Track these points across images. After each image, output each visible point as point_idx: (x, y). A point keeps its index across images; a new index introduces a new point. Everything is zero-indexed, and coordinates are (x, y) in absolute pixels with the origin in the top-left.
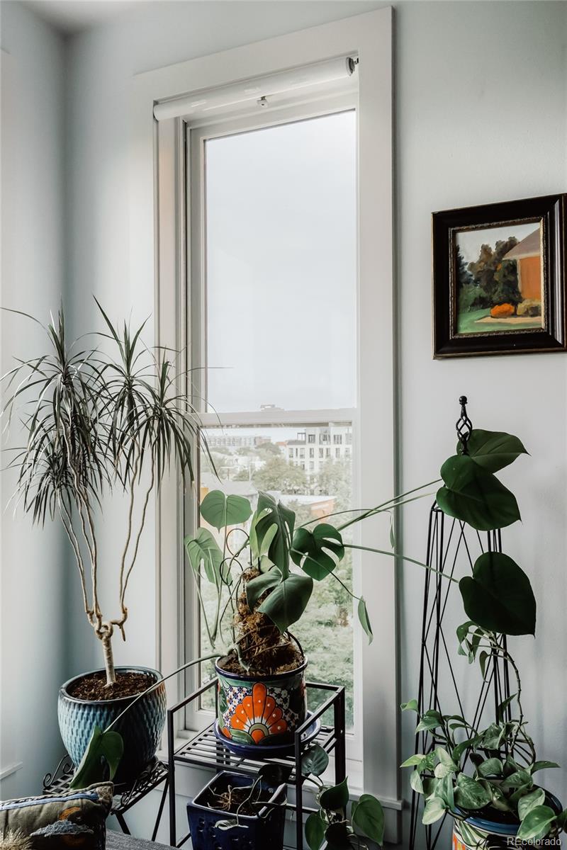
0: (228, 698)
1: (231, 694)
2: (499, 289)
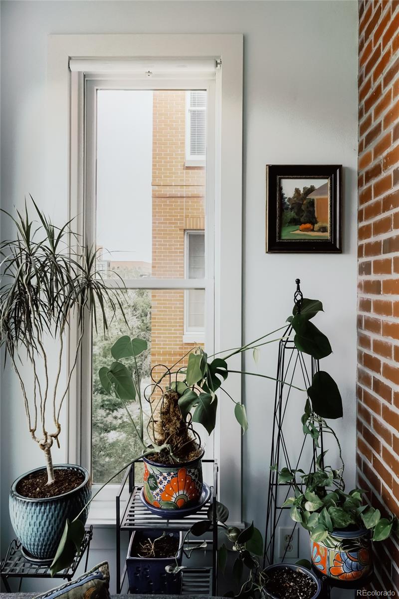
0: (158, 481)
2: (305, 215)
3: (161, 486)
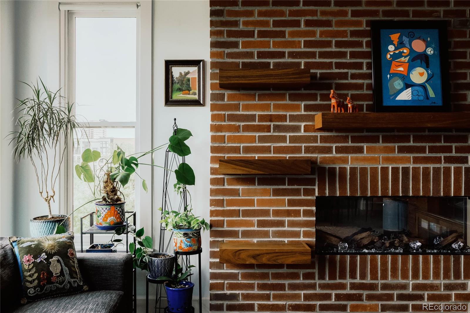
0: (101, 213)
1: (103, 211)
2: (185, 86)
3: (102, 215)
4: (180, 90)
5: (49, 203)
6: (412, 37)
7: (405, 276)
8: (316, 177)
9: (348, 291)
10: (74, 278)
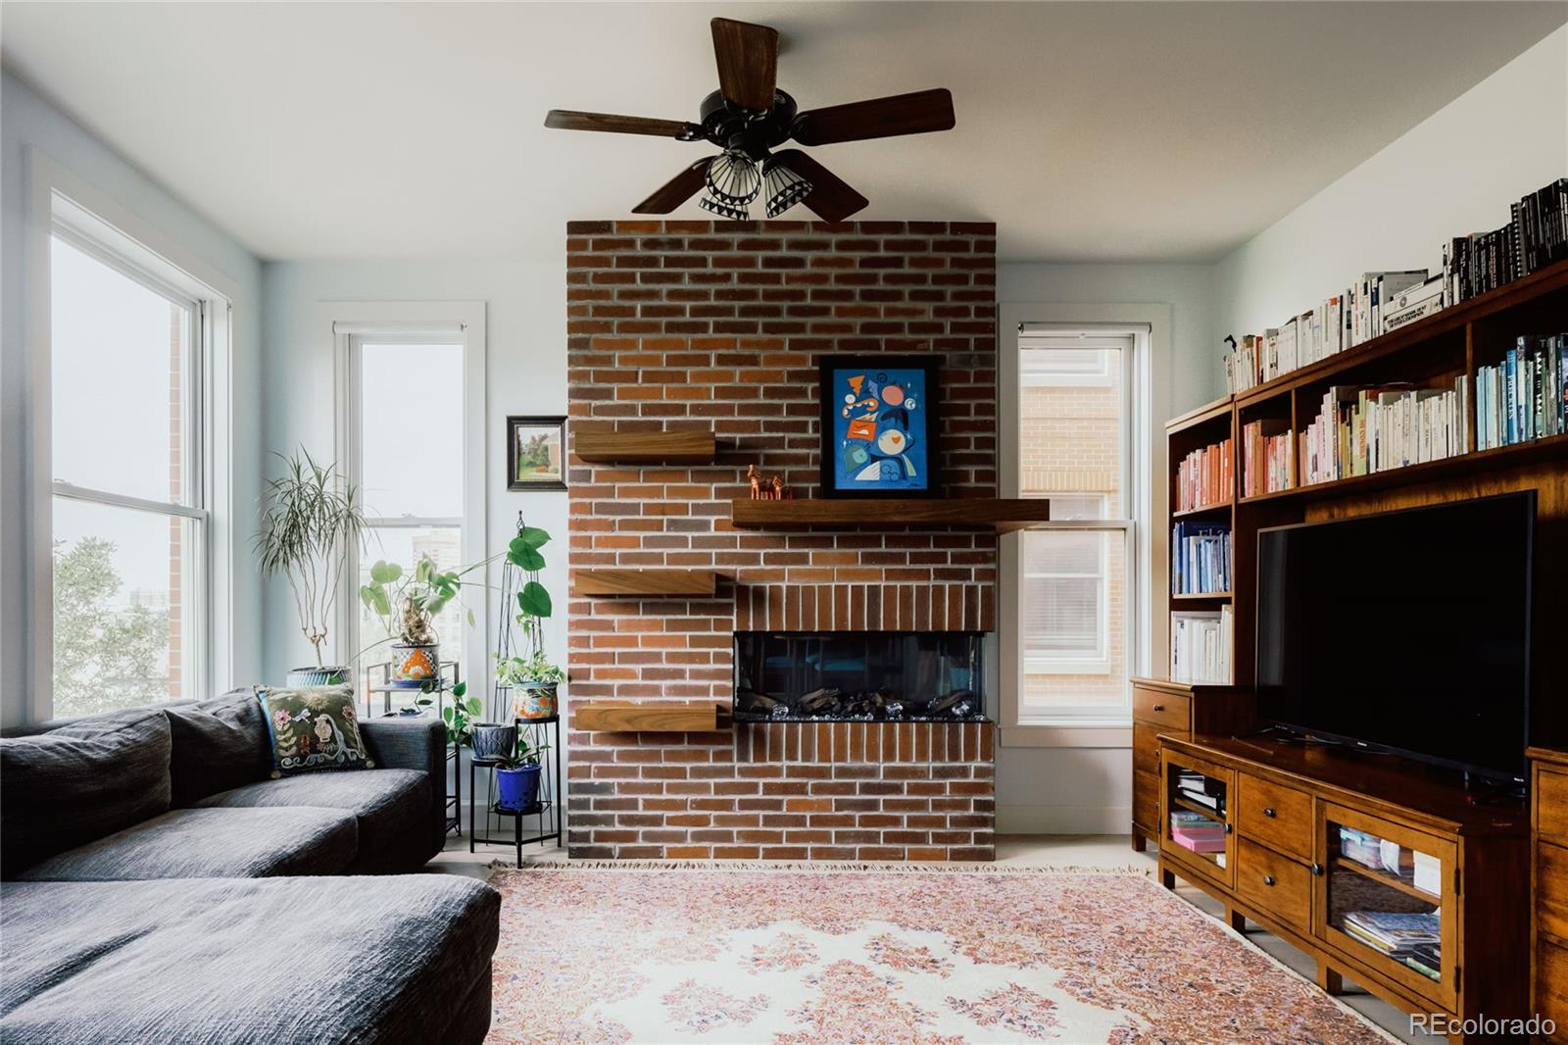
0: (400, 660)
1: (404, 657)
2: (540, 459)
3: (403, 663)
4: (531, 464)
5: (317, 645)
6: (883, 383)
7: (873, 757)
8: (734, 601)
9: (783, 780)
10: (353, 748)
